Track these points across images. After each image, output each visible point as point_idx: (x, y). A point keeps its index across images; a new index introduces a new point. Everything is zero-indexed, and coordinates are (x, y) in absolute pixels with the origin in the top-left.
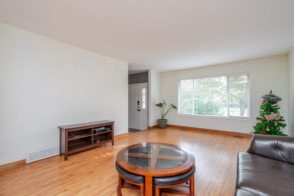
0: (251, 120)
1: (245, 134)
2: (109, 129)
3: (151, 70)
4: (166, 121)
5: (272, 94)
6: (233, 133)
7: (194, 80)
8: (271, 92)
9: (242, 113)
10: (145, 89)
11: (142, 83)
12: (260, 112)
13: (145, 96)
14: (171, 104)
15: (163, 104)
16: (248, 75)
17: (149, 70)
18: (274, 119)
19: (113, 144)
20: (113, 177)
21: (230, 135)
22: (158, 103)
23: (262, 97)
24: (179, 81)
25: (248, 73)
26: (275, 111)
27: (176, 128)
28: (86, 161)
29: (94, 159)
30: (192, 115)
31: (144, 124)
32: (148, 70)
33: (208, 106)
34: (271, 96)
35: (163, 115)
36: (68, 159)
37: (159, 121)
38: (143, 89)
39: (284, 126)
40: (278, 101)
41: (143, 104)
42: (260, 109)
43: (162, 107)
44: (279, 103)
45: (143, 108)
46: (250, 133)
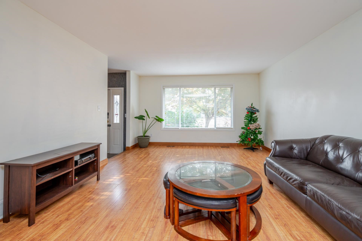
0: (234, 130)
1: (230, 143)
2: (93, 155)
3: (131, 71)
4: (149, 138)
5: (253, 107)
6: (220, 144)
7: (181, 89)
8: (252, 105)
9: (207, 123)
10: (118, 96)
11: (114, 87)
12: (244, 122)
13: (119, 105)
14: (156, 116)
15: (145, 117)
16: (232, 88)
17: (128, 71)
18: (256, 128)
19: (98, 179)
20: (152, 220)
21: (218, 146)
22: (138, 116)
23: (247, 109)
24: (164, 89)
25: (232, 86)
26: (255, 120)
27: (160, 146)
28: (79, 213)
29: (92, 207)
30: (179, 128)
31: (118, 145)
32: (126, 71)
33: (188, 117)
34: (252, 107)
35: (145, 131)
36: (36, 222)
37: (139, 138)
38: (115, 96)
39: (260, 133)
40: (257, 113)
41: (115, 116)
42: (245, 119)
43: (144, 119)
44: (257, 114)
45: (115, 122)
46: (237, 142)
